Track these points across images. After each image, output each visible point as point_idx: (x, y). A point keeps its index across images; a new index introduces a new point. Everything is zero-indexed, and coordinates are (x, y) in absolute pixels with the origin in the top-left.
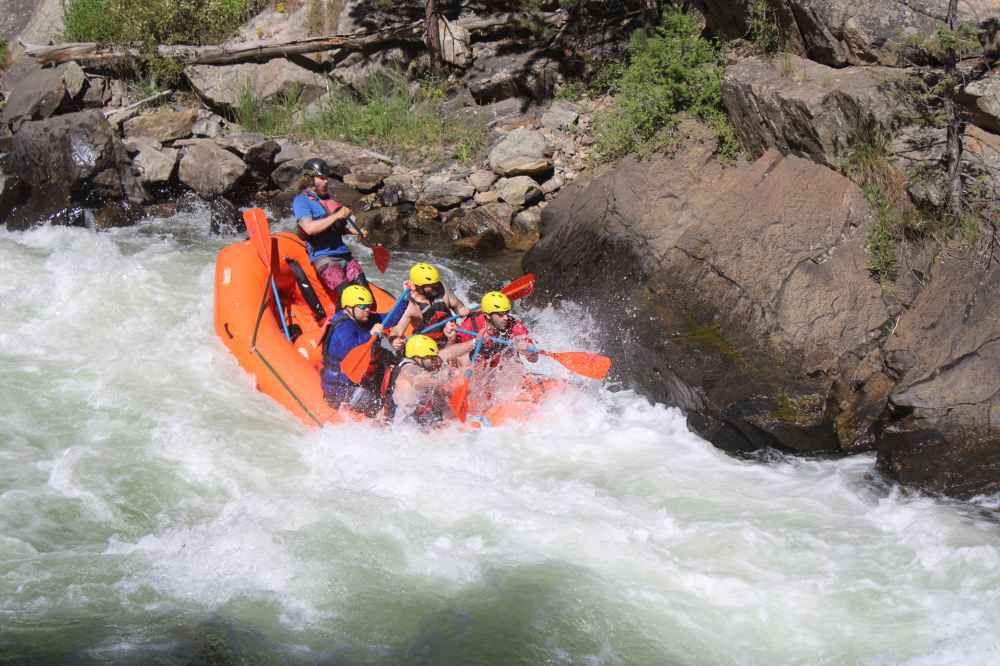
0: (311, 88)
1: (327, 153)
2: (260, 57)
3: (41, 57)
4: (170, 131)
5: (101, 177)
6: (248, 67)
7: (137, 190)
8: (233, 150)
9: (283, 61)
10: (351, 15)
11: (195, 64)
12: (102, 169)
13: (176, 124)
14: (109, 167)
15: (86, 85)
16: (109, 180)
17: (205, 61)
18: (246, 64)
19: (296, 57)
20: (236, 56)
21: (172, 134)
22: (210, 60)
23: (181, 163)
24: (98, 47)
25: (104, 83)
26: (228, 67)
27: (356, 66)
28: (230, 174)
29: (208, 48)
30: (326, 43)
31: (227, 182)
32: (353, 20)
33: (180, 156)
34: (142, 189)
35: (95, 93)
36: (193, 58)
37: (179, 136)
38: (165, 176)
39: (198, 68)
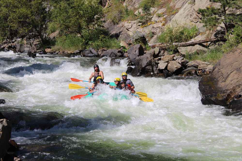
0: (204, 51)
1: (196, 63)
2: (193, 45)
3: (151, 46)
4: (168, 59)
5: (147, 67)
6: (191, 47)
7: (156, 71)
8: (179, 63)
9: (198, 45)
10: (214, 35)
11: (180, 46)
12: (148, 66)
13: (169, 58)
14: (149, 65)
15: (160, 52)
16: (149, 68)
17: (181, 46)
18: (190, 46)
19: (200, 44)
20: (188, 44)
21: (168, 60)
22: (182, 45)
23: (168, 66)
24: (161, 44)
25: (164, 52)
26: (187, 47)
27: (213, 46)
28: (176, 68)
29: (183, 43)
30: (206, 41)
31: (175, 69)
32: (214, 36)
33: (168, 64)
34: (158, 71)
35: (161, 54)
36: (179, 45)
37: (170, 60)
38: (163, 68)
39: (181, 47)
